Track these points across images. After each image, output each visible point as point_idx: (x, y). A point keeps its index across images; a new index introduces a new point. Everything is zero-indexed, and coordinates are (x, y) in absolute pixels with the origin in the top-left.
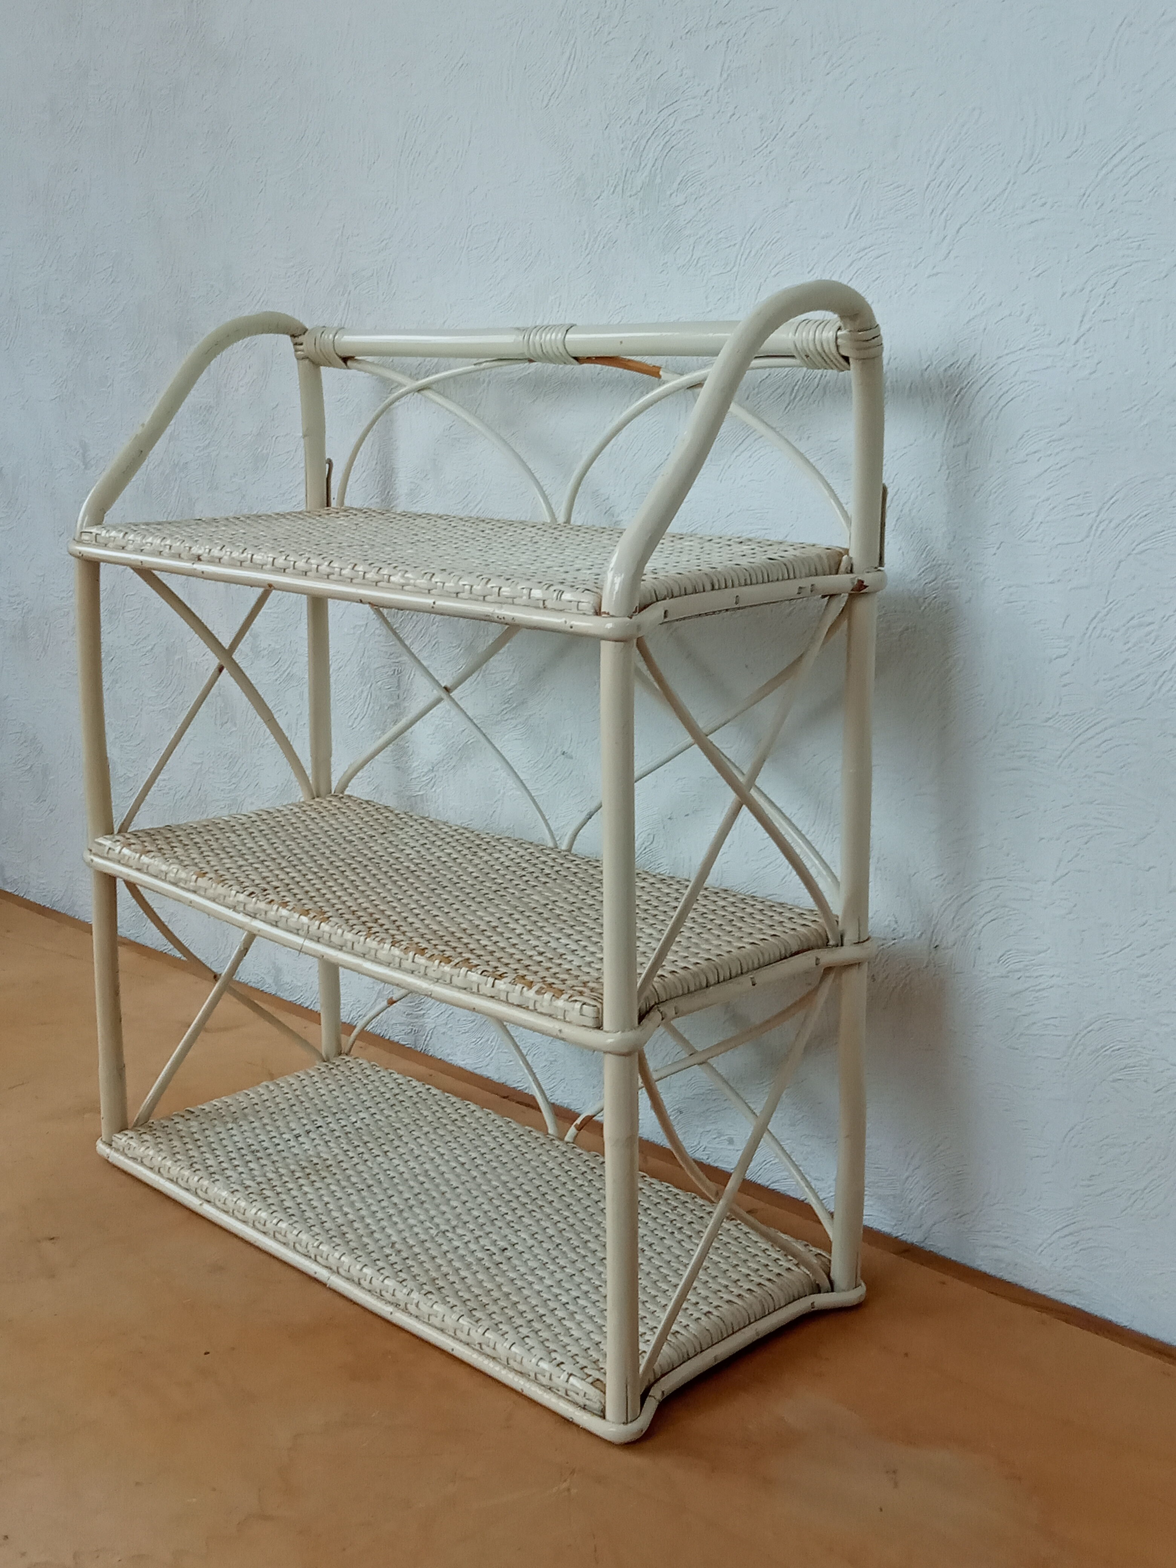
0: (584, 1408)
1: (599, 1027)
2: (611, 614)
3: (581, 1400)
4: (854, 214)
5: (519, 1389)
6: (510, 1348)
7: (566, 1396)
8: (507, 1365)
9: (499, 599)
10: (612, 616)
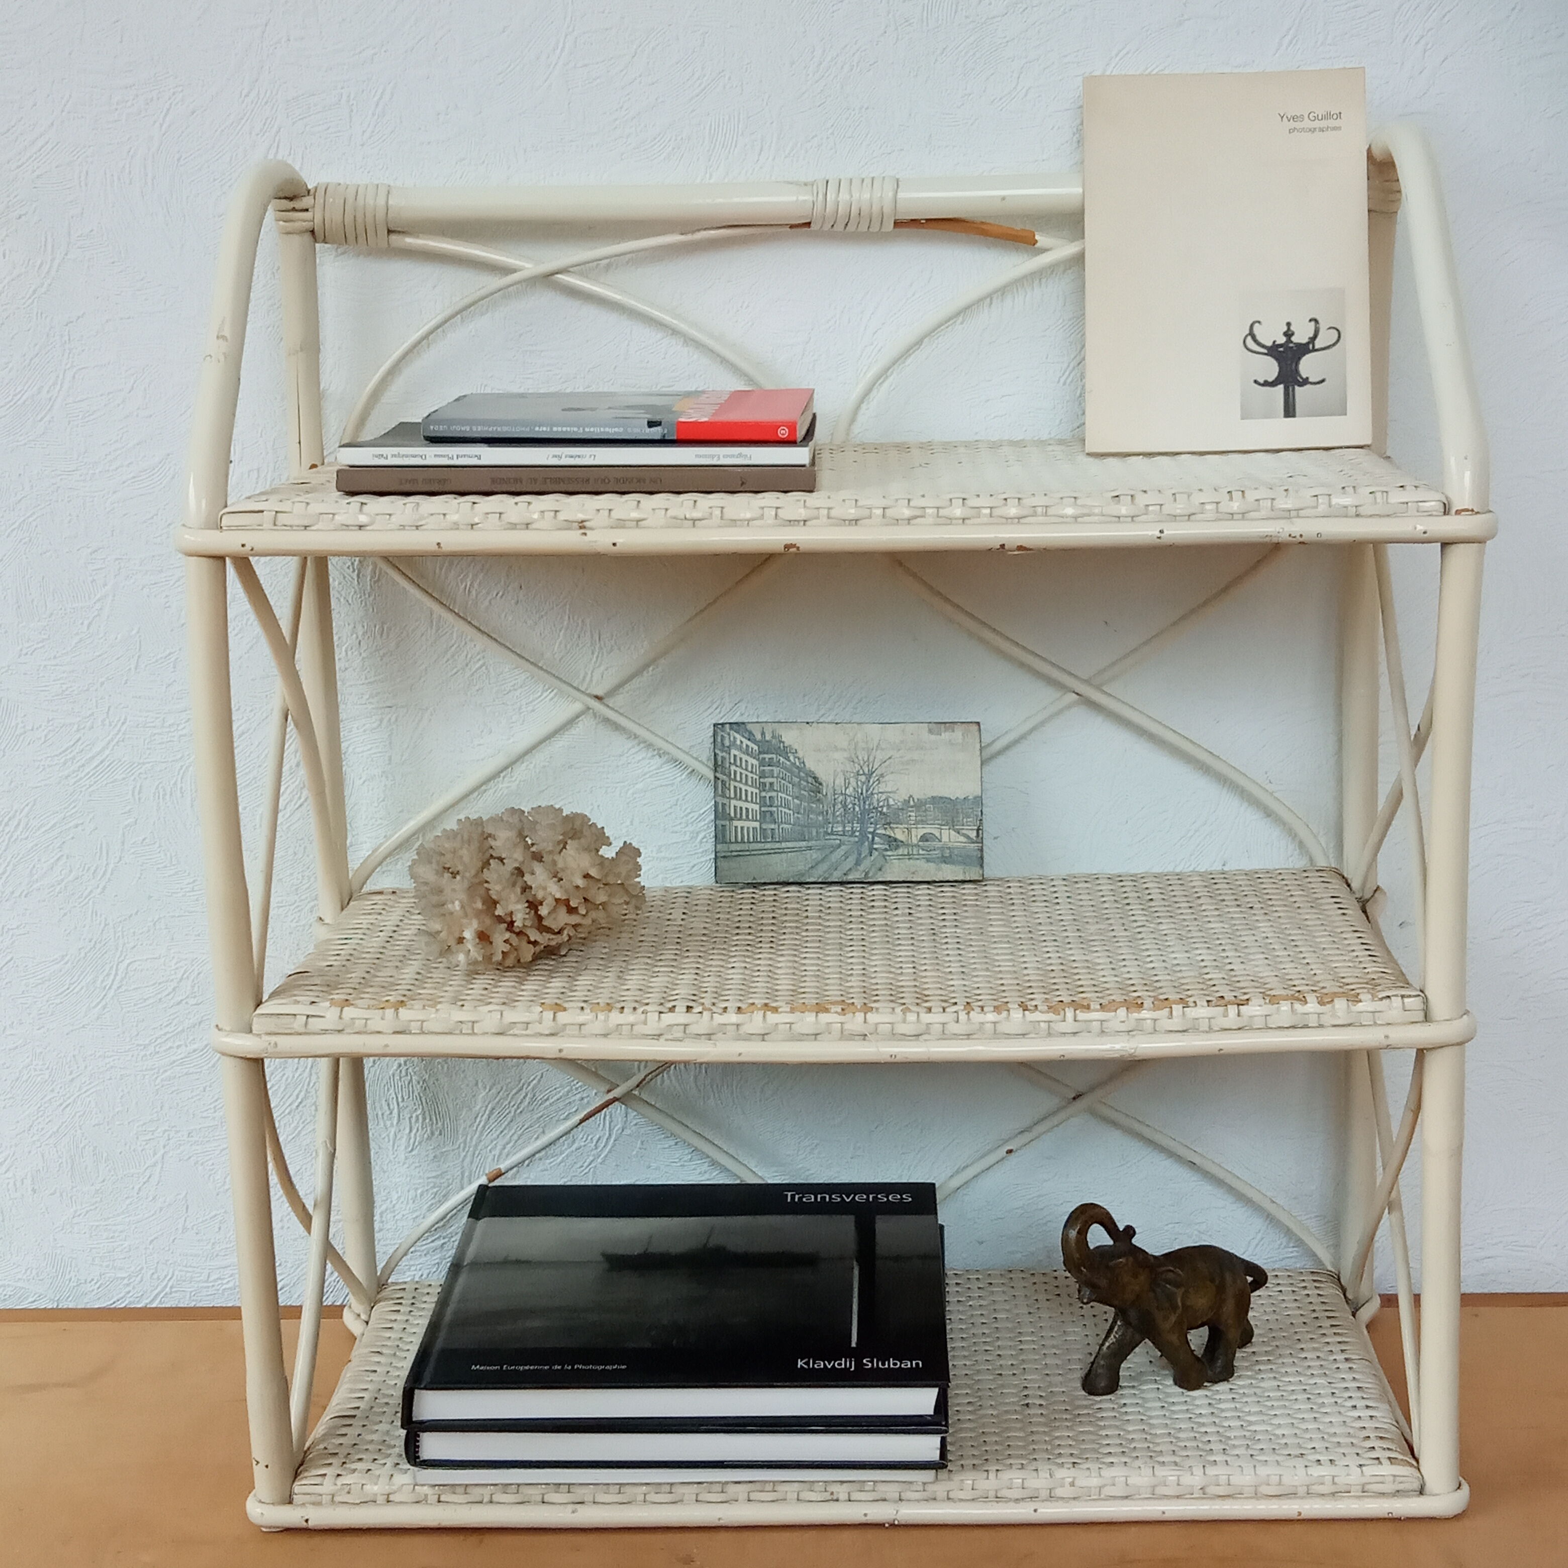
0: (1397, 1493)
1: (1427, 1017)
2: (1476, 510)
3: (1389, 1488)
4: (1289, 37)
5: (1294, 1516)
6: (1204, 1473)
7: (1364, 1492)
8: (1257, 1496)
9: (1272, 514)
10: (1477, 513)
